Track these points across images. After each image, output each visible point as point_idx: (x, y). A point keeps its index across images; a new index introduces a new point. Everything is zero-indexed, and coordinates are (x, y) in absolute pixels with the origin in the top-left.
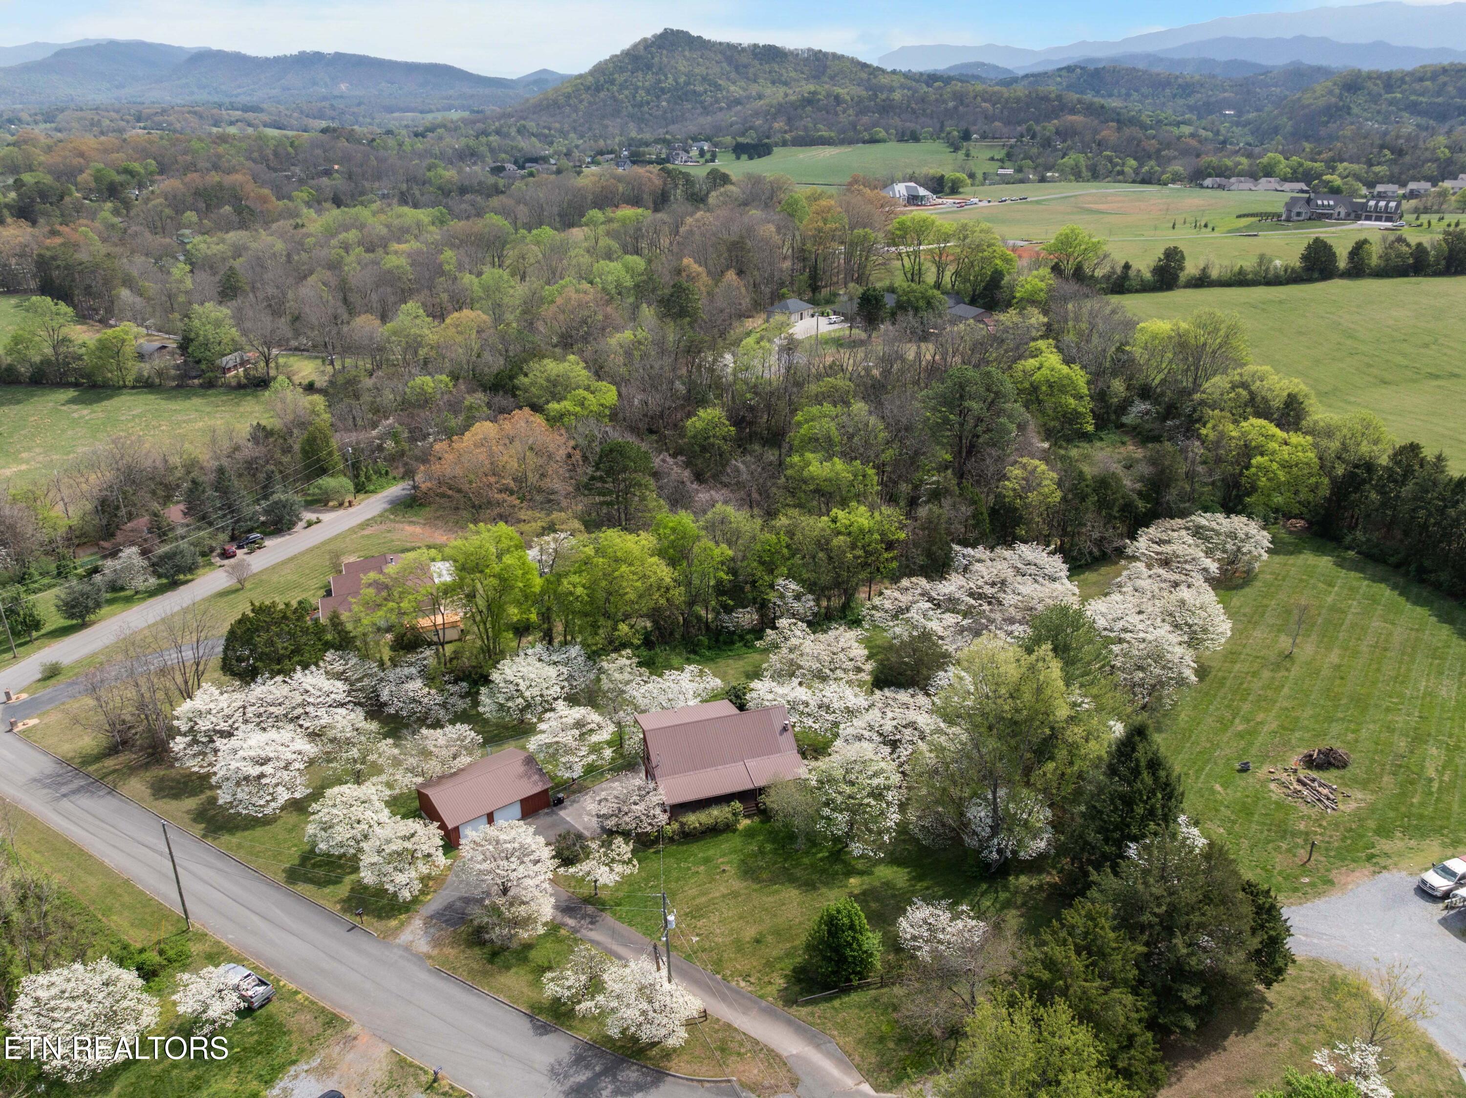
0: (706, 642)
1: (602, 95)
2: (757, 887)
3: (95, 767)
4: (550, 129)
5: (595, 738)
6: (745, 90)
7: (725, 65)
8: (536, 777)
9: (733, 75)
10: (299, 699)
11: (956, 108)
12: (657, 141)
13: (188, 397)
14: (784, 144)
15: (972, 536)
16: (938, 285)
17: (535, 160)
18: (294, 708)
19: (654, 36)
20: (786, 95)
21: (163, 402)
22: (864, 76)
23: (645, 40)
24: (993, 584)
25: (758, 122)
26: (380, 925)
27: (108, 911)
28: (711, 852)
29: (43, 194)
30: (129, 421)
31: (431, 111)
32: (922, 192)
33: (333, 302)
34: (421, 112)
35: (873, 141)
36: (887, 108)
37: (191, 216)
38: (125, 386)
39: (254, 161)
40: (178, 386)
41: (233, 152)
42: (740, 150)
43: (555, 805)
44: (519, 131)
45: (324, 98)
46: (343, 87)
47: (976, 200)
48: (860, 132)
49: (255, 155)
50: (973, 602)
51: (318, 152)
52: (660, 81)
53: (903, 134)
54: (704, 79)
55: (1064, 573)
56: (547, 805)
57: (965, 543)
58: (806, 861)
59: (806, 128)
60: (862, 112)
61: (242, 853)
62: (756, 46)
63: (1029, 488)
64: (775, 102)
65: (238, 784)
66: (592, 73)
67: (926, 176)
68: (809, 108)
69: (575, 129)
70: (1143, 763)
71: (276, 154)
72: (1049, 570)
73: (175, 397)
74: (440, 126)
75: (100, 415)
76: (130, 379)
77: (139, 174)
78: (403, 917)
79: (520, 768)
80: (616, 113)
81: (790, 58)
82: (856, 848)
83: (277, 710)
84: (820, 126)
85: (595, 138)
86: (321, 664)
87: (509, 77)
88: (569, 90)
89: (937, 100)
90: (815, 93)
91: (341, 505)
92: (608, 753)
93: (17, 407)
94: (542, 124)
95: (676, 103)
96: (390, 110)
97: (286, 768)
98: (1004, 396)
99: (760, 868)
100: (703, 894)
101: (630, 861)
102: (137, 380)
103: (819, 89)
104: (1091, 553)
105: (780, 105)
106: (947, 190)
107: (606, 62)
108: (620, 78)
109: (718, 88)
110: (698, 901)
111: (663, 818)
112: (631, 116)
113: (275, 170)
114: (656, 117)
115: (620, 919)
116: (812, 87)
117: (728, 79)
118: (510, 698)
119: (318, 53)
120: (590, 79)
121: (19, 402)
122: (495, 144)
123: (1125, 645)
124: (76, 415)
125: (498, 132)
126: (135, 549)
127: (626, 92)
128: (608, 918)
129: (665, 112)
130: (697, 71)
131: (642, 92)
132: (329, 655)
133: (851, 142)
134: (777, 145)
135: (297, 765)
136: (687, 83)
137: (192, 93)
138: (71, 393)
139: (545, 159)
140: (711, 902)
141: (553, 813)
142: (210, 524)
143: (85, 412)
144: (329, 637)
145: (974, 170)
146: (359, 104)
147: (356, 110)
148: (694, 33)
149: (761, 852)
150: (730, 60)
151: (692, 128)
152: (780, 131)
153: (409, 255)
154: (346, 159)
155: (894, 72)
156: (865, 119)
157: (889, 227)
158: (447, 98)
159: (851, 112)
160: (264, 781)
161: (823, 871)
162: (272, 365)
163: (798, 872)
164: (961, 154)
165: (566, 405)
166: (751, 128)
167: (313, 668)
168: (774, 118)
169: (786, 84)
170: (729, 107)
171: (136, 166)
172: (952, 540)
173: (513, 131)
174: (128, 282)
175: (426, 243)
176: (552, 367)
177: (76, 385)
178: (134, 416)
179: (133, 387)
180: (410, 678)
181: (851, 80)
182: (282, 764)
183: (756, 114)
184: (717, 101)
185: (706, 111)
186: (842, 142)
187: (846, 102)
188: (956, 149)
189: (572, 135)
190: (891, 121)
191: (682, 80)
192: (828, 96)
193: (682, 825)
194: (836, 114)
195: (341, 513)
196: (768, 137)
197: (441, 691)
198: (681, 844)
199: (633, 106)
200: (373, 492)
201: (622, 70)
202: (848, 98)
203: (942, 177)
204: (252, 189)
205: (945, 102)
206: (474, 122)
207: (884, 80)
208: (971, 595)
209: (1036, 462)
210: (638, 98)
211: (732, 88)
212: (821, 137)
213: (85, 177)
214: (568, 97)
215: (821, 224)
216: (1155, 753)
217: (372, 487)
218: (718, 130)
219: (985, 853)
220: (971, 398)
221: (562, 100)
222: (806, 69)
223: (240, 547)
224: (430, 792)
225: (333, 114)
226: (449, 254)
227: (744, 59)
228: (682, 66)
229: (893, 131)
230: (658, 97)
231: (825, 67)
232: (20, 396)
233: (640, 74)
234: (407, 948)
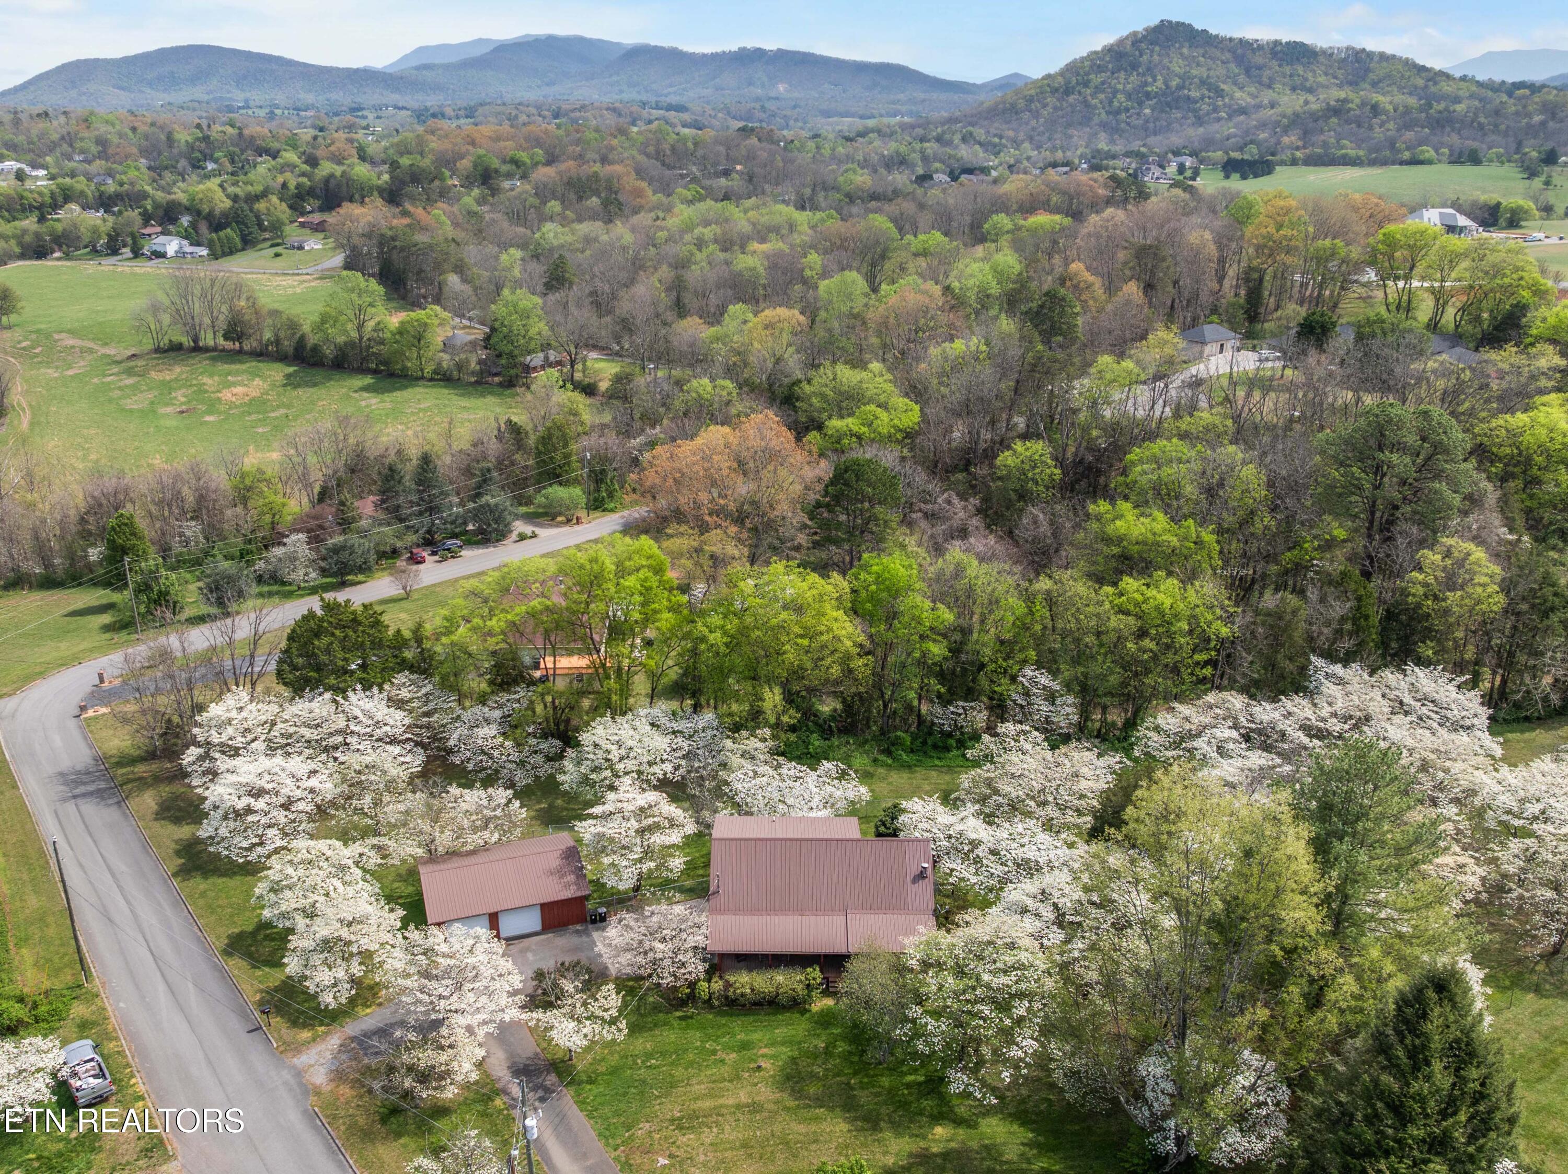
0: (908, 740)
1: (1071, 99)
2: (792, 1103)
3: (124, 770)
4: (1001, 137)
5: (657, 839)
6: (1254, 97)
7: (1232, 66)
8: (572, 878)
9: (1242, 78)
10: (342, 723)
11: (1543, 124)
12: (1128, 154)
13: (483, 395)
14: (1294, 162)
15: (1346, 644)
16: (1433, 325)
17: (970, 171)
18: (331, 734)
19: (1146, 30)
20: (1306, 102)
21: (455, 397)
22: (1420, 82)
23: (1135, 34)
24: (1346, 718)
25: (1263, 136)
26: (287, 1032)
27: (23, 941)
28: (756, 1036)
29: (416, 177)
30: (412, 413)
31: (872, 117)
32: (1462, 221)
33: (665, 299)
34: (862, 117)
35: (1415, 162)
36: (1442, 122)
37: (554, 206)
38: (422, 378)
39: (648, 156)
40: (477, 383)
41: (626, 145)
42: (1231, 167)
43: (594, 922)
44: (964, 140)
45: (758, 99)
46: (781, 88)
47: (1541, 235)
48: (1399, 151)
49: (651, 149)
50: (1306, 740)
51: (722, 149)
52: (1146, 84)
53: (1460, 155)
54: (1203, 82)
55: (1482, 721)
56: (582, 920)
57: (1331, 656)
58: (885, 1081)
59: (1325, 145)
60: (1408, 127)
61: (201, 902)
62: (1277, 43)
63: (1451, 583)
64: (1289, 111)
65: (225, 817)
66: (1062, 73)
67: (1474, 204)
68: (1334, 120)
69: (1031, 139)
70: (1437, 1043)
71: (673, 149)
72: (1455, 714)
73: (470, 394)
74: (872, 131)
75: (388, 405)
76: (428, 370)
77: (524, 164)
78: (321, 1029)
79: (554, 861)
80: (1086, 121)
81: (1322, 59)
82: (958, 1081)
83: (307, 733)
84: (1345, 142)
85: (1054, 149)
86: (386, 687)
87: (971, 81)
88: (1033, 92)
89: (1517, 113)
90: (1345, 101)
91: (569, 521)
92: (677, 863)
93: (312, 390)
94: (993, 131)
95: (1162, 111)
96: (827, 114)
97: (286, 806)
98: (1446, 452)
99: (813, 1076)
100: (711, 1095)
101: (613, 1021)
102: (435, 372)
103: (1352, 95)
104: (1546, 699)
105: (1297, 115)
106: (1502, 222)
107: (1083, 59)
108: (1096, 79)
109: (1220, 93)
110: (700, 1104)
111: (697, 968)
112: (1104, 126)
113: (670, 167)
114: (1135, 127)
115: (581, 1103)
116: (1342, 95)
117: (1235, 83)
118: (597, 769)
119: (759, 49)
120: (1060, 79)
121: (315, 385)
122: (929, 151)
123: (1530, 842)
124: (363, 403)
125: (938, 139)
126: (302, 536)
127: (1102, 96)
128: (567, 1099)
129: (1147, 121)
130: (1194, 72)
131: (1121, 97)
132: (401, 678)
133: (1384, 163)
134: (1282, 163)
135: (301, 806)
136: (1180, 87)
137: (621, 91)
138: (368, 380)
139: (985, 170)
140: (718, 1111)
141: (586, 933)
142: (401, 520)
143: (374, 401)
144: (408, 654)
145: (1552, 201)
146: (795, 107)
147: (788, 112)
148: (1198, 26)
149: (828, 1052)
150: (1239, 60)
151: (1176, 140)
152: (1289, 147)
153: (768, 257)
154: (750, 157)
155: (1464, 78)
156: (1409, 135)
157: (1371, 240)
158: (893, 103)
159: (1391, 125)
160: (250, 818)
161: (903, 1105)
162: (579, 366)
163: (864, 1097)
164: (1538, 183)
165: (851, 423)
166: (1252, 142)
167: (375, 690)
168: (1286, 131)
169: (1310, 90)
170: (1230, 117)
171: (524, 156)
172: (1314, 651)
173: (957, 139)
174: (460, 269)
175: (792, 247)
176: (847, 375)
177: (375, 372)
178: (420, 410)
179: (431, 380)
180: (487, 721)
181: (1400, 88)
182: (282, 800)
183: (1263, 125)
184: (1215, 110)
185: (1200, 121)
186: (1372, 163)
187: (1386, 113)
188: (1532, 174)
189: (1026, 145)
190: (1446, 139)
191: (1174, 83)
192: (1363, 104)
193: (728, 985)
194: (1371, 128)
195: (565, 529)
196: (1273, 154)
197: (518, 744)
198: (721, 1013)
199: (1108, 113)
200: (612, 510)
201: (1100, 69)
202: (1390, 108)
203: (1498, 204)
204: (631, 181)
205: (1529, 115)
206: (913, 127)
207: (1446, 88)
208: (1306, 729)
209: (1470, 546)
210: (1116, 104)
211: (1238, 94)
212: (1344, 156)
213: (465, 164)
214: (1030, 100)
215: (1271, 229)
216: (1467, 1032)
217: (612, 505)
218: (1209, 143)
219: (1156, 1137)
220: (1393, 448)
221: (1021, 104)
222: (1340, 73)
223: (434, 553)
224: (423, 870)
225: (763, 116)
226: (814, 258)
227: (1258, 59)
228: (1177, 66)
229: (1446, 151)
230: (1141, 104)
231: (1368, 70)
232: (318, 379)
233: (1122, 75)
234: (299, 1074)
